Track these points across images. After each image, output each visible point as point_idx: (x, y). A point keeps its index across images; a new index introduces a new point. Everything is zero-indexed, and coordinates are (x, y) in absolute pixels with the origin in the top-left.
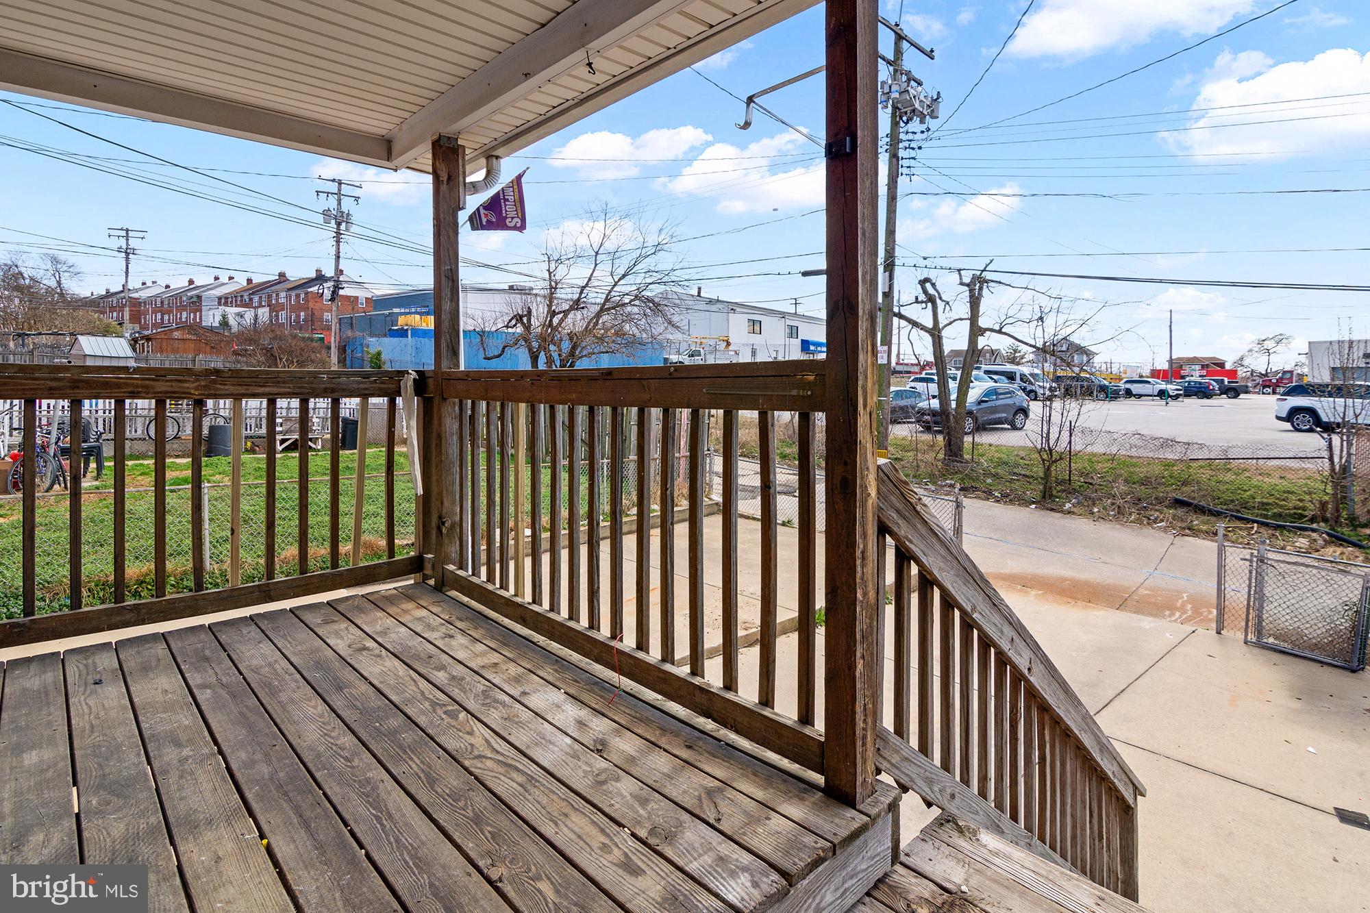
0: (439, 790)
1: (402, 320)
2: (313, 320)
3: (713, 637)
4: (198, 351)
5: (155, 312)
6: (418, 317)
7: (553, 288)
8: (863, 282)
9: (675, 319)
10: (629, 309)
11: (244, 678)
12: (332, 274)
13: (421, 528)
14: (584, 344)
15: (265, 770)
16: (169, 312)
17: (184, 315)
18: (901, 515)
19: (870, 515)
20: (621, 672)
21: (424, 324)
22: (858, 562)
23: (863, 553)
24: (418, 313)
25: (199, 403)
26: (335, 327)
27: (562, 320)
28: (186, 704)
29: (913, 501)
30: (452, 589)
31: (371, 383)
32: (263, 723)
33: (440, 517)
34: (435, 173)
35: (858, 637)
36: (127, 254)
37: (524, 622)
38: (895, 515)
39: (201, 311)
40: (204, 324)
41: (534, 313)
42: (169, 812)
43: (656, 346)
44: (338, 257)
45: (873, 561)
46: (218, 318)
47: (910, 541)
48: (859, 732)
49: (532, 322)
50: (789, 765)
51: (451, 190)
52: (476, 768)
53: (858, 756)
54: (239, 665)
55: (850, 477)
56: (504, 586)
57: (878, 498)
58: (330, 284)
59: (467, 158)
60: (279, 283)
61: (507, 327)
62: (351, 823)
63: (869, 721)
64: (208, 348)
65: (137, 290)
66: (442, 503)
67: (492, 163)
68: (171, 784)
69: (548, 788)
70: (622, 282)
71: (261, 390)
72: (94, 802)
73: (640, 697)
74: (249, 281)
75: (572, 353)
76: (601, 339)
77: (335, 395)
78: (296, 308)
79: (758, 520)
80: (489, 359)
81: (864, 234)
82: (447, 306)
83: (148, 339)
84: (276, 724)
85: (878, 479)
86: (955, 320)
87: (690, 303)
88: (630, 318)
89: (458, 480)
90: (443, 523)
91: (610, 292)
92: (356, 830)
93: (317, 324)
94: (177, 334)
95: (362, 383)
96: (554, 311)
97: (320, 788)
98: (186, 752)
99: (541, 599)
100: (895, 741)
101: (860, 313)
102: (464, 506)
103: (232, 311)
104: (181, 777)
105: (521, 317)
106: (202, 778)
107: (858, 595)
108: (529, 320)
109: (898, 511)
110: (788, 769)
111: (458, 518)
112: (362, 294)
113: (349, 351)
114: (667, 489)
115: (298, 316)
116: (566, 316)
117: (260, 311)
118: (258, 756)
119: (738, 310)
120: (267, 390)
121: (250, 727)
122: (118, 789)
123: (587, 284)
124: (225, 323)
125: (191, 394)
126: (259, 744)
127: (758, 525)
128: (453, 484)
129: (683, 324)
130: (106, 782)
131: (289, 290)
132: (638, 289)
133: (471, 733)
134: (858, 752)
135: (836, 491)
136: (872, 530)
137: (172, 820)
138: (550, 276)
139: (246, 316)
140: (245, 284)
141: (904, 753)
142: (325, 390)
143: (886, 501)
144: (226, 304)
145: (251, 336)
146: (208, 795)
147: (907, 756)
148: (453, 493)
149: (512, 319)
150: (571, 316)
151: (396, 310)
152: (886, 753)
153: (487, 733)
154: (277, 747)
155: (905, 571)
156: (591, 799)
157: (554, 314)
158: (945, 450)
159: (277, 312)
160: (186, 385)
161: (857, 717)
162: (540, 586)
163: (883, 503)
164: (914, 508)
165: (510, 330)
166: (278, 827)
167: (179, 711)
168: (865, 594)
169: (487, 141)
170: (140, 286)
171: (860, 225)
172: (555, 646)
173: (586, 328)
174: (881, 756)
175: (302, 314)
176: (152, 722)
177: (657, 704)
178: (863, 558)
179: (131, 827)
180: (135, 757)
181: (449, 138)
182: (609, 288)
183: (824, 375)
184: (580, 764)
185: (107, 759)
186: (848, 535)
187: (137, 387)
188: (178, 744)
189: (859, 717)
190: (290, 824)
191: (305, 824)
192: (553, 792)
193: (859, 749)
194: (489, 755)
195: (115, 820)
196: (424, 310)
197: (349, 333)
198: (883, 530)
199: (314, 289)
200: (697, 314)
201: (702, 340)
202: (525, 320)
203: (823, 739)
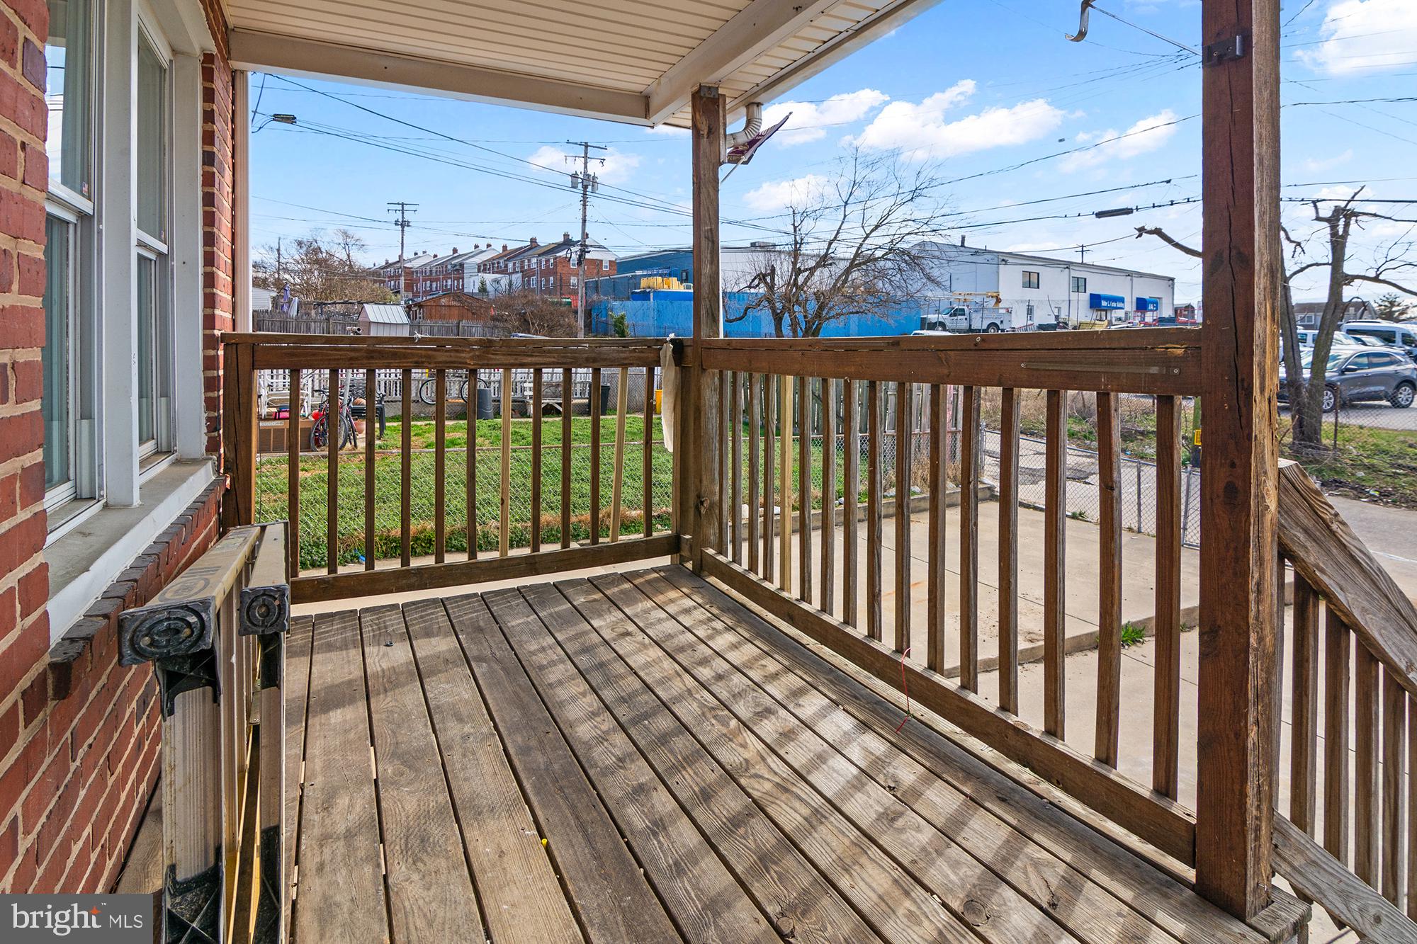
0: (716, 811)
1: (644, 283)
2: (562, 285)
3: (988, 649)
4: (461, 318)
5: (425, 280)
6: (659, 279)
7: (798, 244)
8: (1260, 226)
9: (935, 273)
10: (882, 263)
11: (515, 654)
12: (579, 238)
13: (678, 505)
14: (831, 304)
15: (541, 760)
16: (437, 280)
17: (449, 282)
18: (1310, 536)
19: (1268, 536)
20: (910, 693)
21: (666, 286)
22: (1252, 597)
23: (1258, 584)
24: (661, 275)
25: (473, 373)
26: (581, 291)
27: (807, 279)
28: (465, 677)
29: (1327, 517)
30: (711, 574)
31: (631, 352)
32: (535, 707)
33: (699, 496)
34: (695, 128)
35: (1251, 696)
36: (403, 226)
37: (791, 620)
38: (1301, 536)
39: (463, 279)
40: (466, 290)
41: (778, 271)
42: (455, 792)
43: (912, 305)
44: (584, 221)
45: (1272, 595)
46: (478, 285)
47: (1322, 571)
48: (1250, 822)
49: (776, 282)
50: (1140, 844)
51: (711, 143)
52: (753, 789)
53: (1250, 853)
54: (511, 640)
55: (1239, 484)
56: (768, 577)
57: (1279, 512)
58: (577, 248)
59: (727, 107)
60: (531, 249)
61: (750, 287)
62: (628, 834)
63: (1264, 807)
64: (470, 314)
65: (410, 260)
66: (701, 481)
67: (753, 113)
68: (455, 760)
69: (837, 828)
70: (874, 234)
71: (529, 360)
72: (389, 771)
73: (934, 726)
74: (505, 248)
75: (818, 315)
76: (851, 298)
77: (596, 366)
78: (547, 273)
79: (1041, 510)
80: (731, 321)
81: (1261, 162)
82: (706, 269)
83: (420, 306)
84: (548, 709)
85: (1279, 487)
86: (1309, 266)
87: (952, 254)
88: (883, 274)
89: (717, 458)
90: (702, 503)
91: (861, 245)
92: (634, 844)
93: (564, 289)
94: (444, 301)
95: (622, 352)
96: (799, 269)
97: (595, 788)
98: (468, 728)
99: (810, 596)
100: (1298, 838)
101: (1257, 267)
102: (724, 486)
103: (489, 277)
104: (464, 756)
105: (764, 276)
106: (483, 759)
107: (1252, 640)
108: (773, 280)
109: (1306, 531)
110: (1139, 850)
111: (717, 498)
112: (606, 257)
113: (594, 315)
114: (970, 483)
115: (548, 281)
116: (812, 274)
117: (514, 277)
118: (533, 743)
119: (1010, 260)
120: (534, 359)
121: (523, 707)
122: (409, 760)
123: (836, 237)
124: (483, 289)
125: (466, 363)
126: (534, 729)
127: (1042, 516)
128: (713, 461)
129: (944, 280)
130: (399, 751)
131: (539, 255)
132: (892, 241)
133: (744, 746)
134: (1249, 847)
135: (1216, 501)
136: (1270, 553)
137: (458, 802)
138: (795, 231)
139: (502, 282)
140: (501, 250)
141: (1310, 855)
142: (587, 360)
143: (1289, 516)
144: (484, 271)
145: (506, 302)
146: (489, 779)
147: (1314, 858)
148: (712, 470)
149: (755, 278)
150: (817, 273)
151: (639, 273)
152: (1286, 853)
153: (760, 746)
154: (550, 735)
155: (1311, 610)
156: (889, 849)
157: (798, 272)
158: (1294, 433)
159: (529, 277)
160: (463, 355)
161: (1249, 801)
162: (810, 581)
163: (1285, 519)
164: (1328, 527)
165: (753, 291)
166: (556, 826)
167: (460, 684)
168: (1261, 640)
169: (747, 87)
170: (413, 256)
171: (1256, 150)
172: (826, 652)
173: (835, 285)
174: (1279, 855)
175: (552, 278)
176: (436, 692)
177: (955, 738)
178: (1259, 592)
179: (422, 803)
180: (422, 727)
181: (710, 88)
182: (860, 241)
183: (1200, 348)
184: (871, 802)
185: (399, 726)
186: (1237, 560)
187: (421, 357)
188: (460, 720)
189: (1251, 801)
190: (568, 825)
191: (582, 827)
192: (843, 833)
193: (1250, 845)
194: (767, 776)
195: (409, 792)
196: (666, 271)
197: (595, 297)
198: (1285, 553)
199: (563, 254)
200: (960, 267)
201: (967, 297)
202: (768, 279)
203: (1194, 822)
